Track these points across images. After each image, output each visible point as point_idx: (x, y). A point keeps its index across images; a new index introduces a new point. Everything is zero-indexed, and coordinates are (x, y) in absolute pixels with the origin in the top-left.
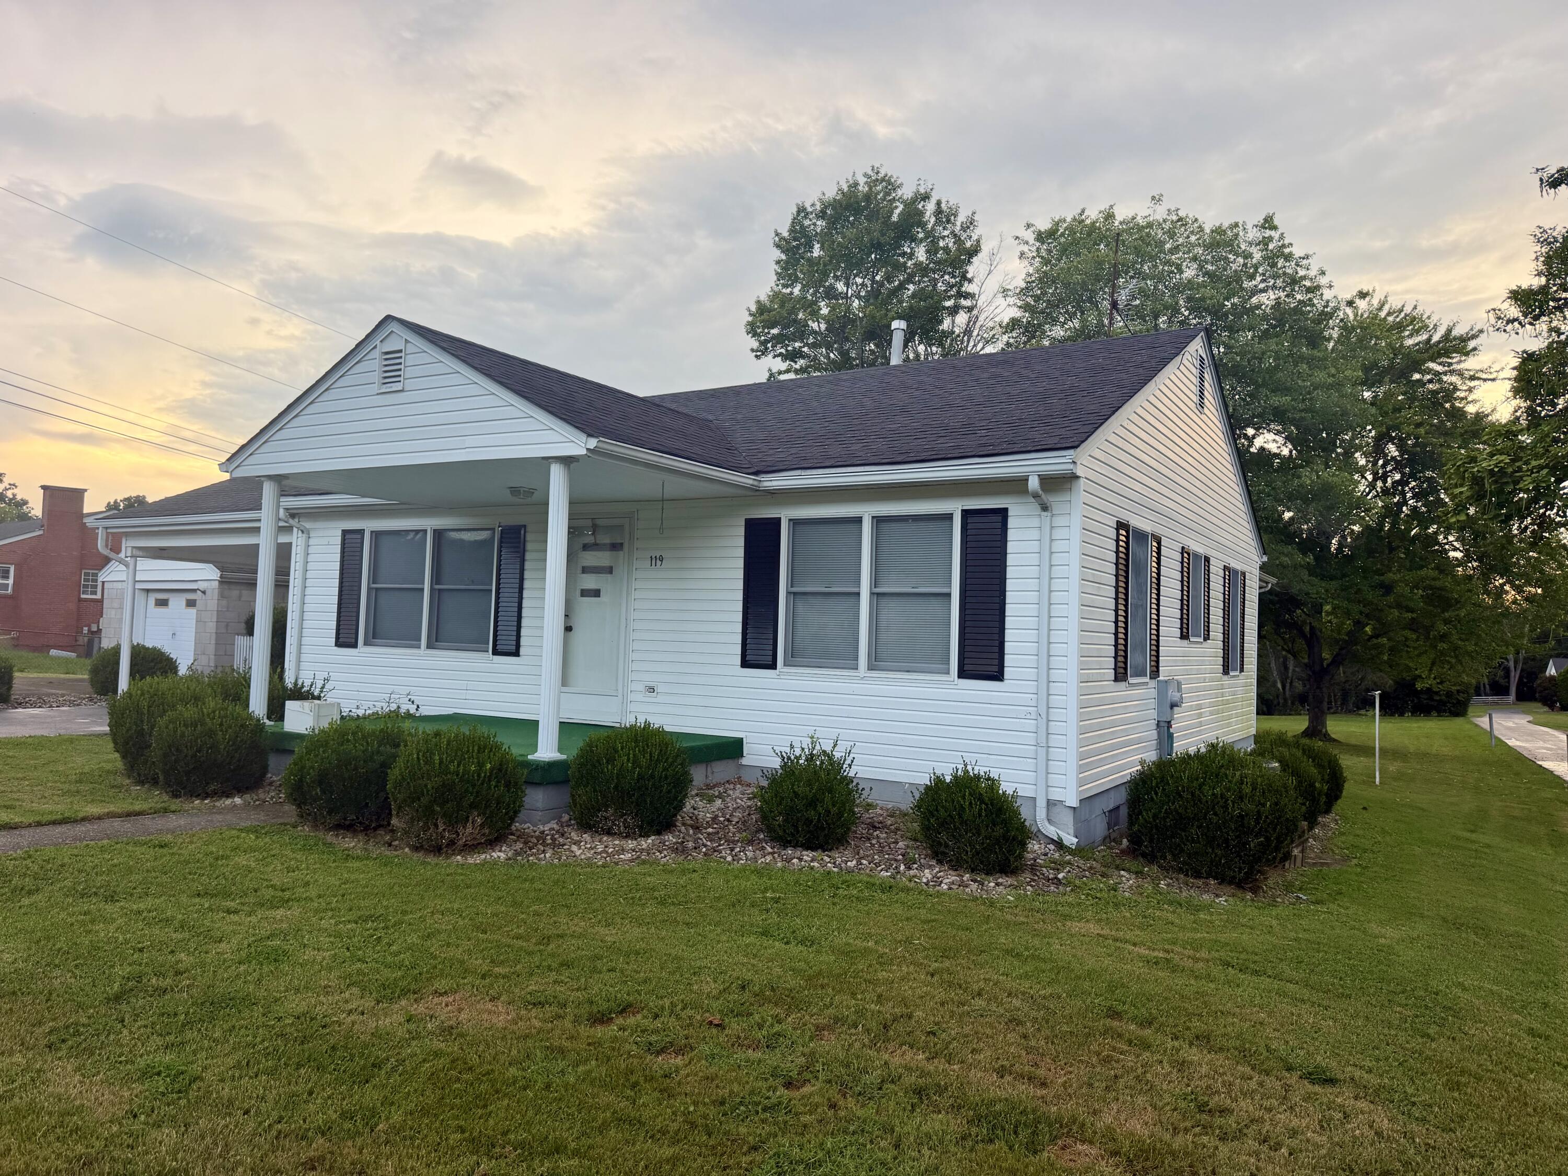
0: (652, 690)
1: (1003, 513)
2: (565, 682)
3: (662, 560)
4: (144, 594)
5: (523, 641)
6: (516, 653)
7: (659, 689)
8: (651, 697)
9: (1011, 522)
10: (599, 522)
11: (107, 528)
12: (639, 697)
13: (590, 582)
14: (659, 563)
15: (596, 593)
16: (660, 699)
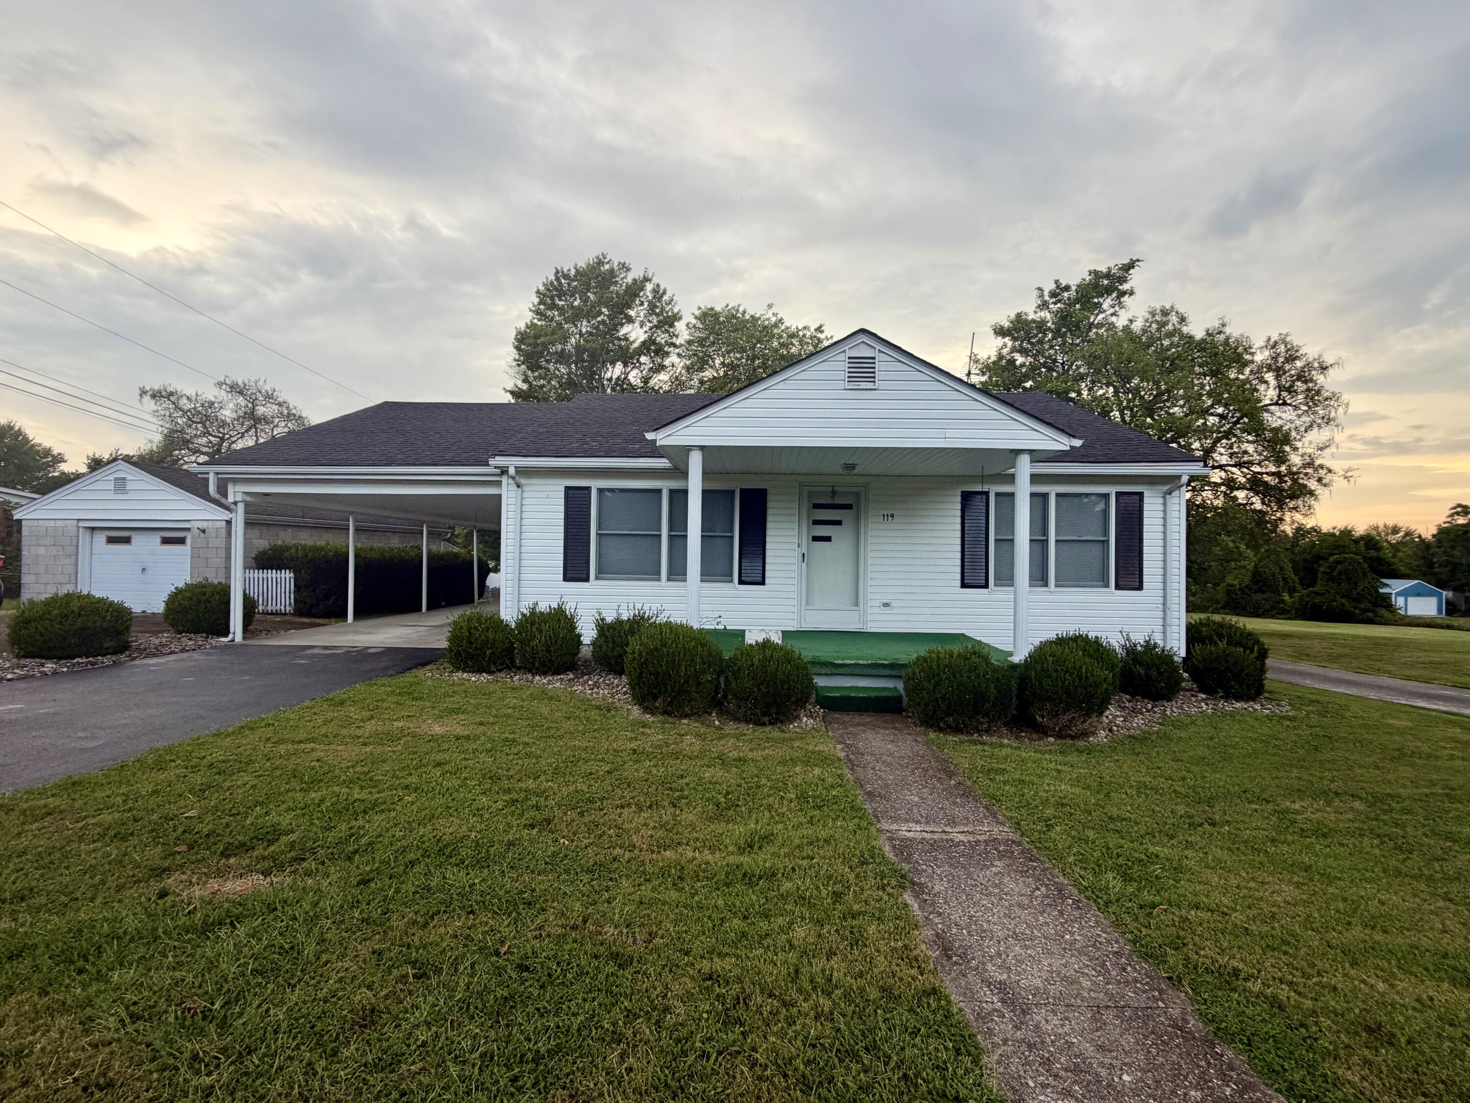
0: (886, 605)
1: (1141, 495)
2: (807, 604)
3: (892, 516)
4: (88, 533)
5: (767, 574)
6: (763, 583)
7: (894, 604)
8: (886, 610)
9: (1146, 500)
10: (836, 489)
11: (218, 474)
12: (877, 610)
13: (822, 531)
14: (890, 518)
15: (828, 539)
16: (895, 611)
